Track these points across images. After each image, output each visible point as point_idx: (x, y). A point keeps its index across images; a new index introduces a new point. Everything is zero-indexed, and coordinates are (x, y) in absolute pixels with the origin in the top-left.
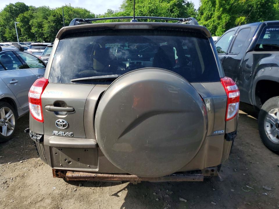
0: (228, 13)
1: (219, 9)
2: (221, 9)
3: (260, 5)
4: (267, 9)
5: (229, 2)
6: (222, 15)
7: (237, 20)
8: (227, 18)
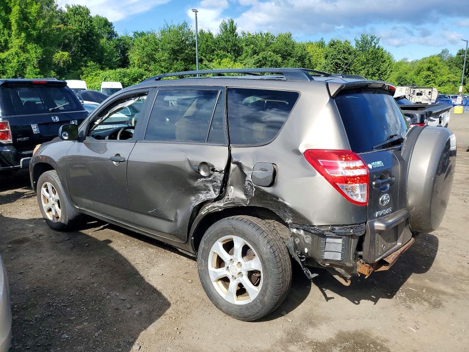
0: (37, 43)
1: (20, 35)
2: (23, 35)
3: (81, 37)
4: (92, 44)
5: (35, 25)
6: (27, 45)
7: (56, 56)
8: (38, 51)
